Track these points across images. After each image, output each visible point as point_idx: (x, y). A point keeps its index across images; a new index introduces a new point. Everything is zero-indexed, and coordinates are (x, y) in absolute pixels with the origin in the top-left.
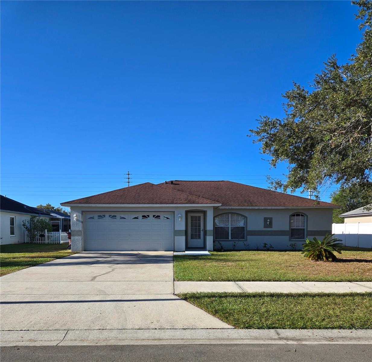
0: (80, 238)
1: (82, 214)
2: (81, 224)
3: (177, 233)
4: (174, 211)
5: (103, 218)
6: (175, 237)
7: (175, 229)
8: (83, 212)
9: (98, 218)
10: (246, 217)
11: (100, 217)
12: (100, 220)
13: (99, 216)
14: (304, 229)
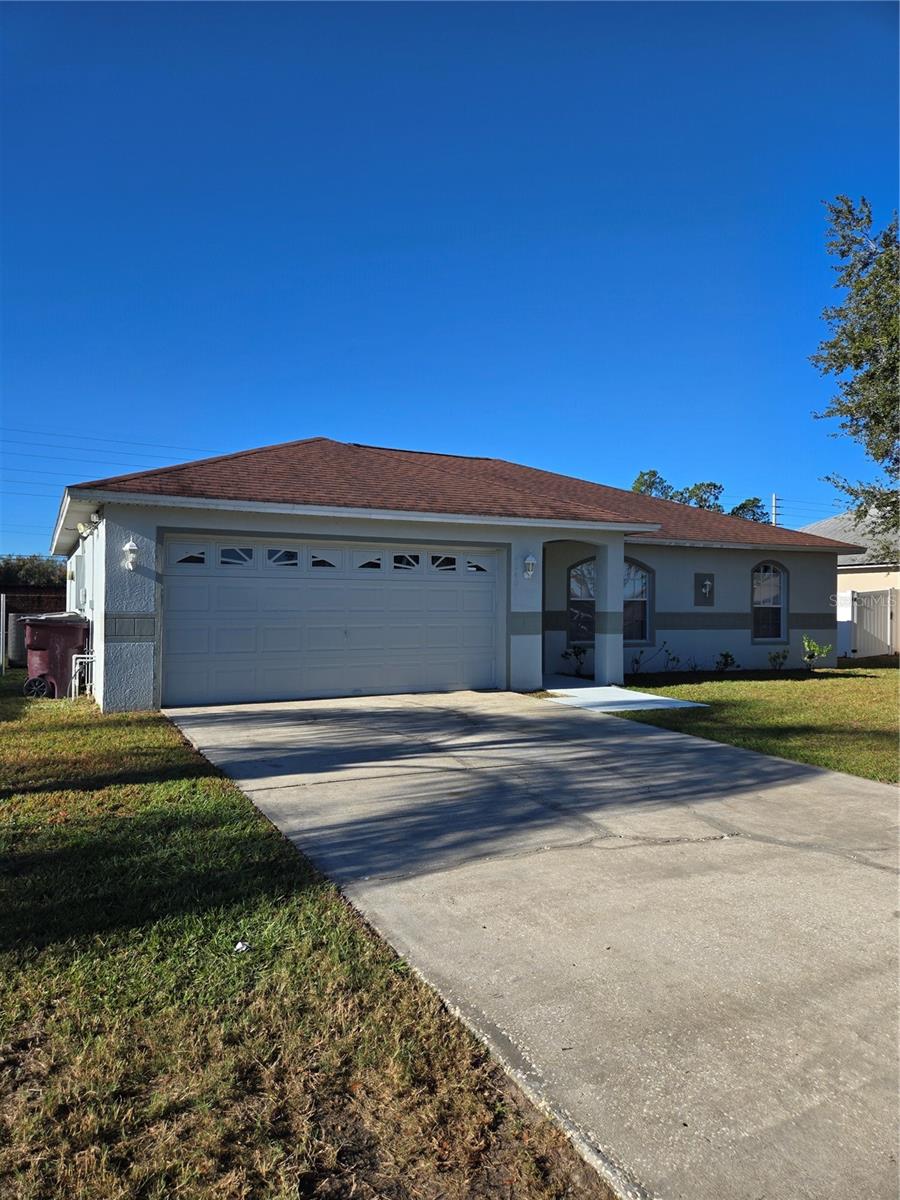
0: (148, 647)
1: (160, 540)
2: (153, 583)
3: (516, 623)
4: (510, 544)
5: (245, 560)
6: (512, 637)
7: (513, 610)
8: (162, 535)
9: (223, 562)
10: (650, 571)
11: (229, 556)
12: (231, 570)
13: (226, 553)
14: (780, 609)
